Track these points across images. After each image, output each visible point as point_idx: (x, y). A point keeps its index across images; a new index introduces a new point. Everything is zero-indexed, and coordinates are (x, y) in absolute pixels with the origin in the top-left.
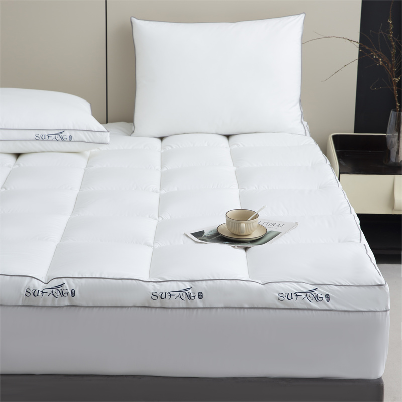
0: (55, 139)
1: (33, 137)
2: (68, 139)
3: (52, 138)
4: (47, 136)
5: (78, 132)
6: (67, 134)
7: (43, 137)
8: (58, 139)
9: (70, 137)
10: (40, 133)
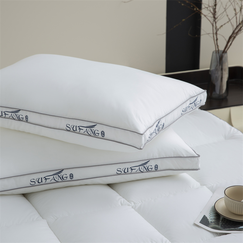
0: (139, 171)
2: (154, 169)
3: (136, 170)
4: (129, 170)
5: (165, 160)
6: (152, 164)
7: (126, 171)
8: (142, 170)
9: (156, 167)
10: (122, 167)
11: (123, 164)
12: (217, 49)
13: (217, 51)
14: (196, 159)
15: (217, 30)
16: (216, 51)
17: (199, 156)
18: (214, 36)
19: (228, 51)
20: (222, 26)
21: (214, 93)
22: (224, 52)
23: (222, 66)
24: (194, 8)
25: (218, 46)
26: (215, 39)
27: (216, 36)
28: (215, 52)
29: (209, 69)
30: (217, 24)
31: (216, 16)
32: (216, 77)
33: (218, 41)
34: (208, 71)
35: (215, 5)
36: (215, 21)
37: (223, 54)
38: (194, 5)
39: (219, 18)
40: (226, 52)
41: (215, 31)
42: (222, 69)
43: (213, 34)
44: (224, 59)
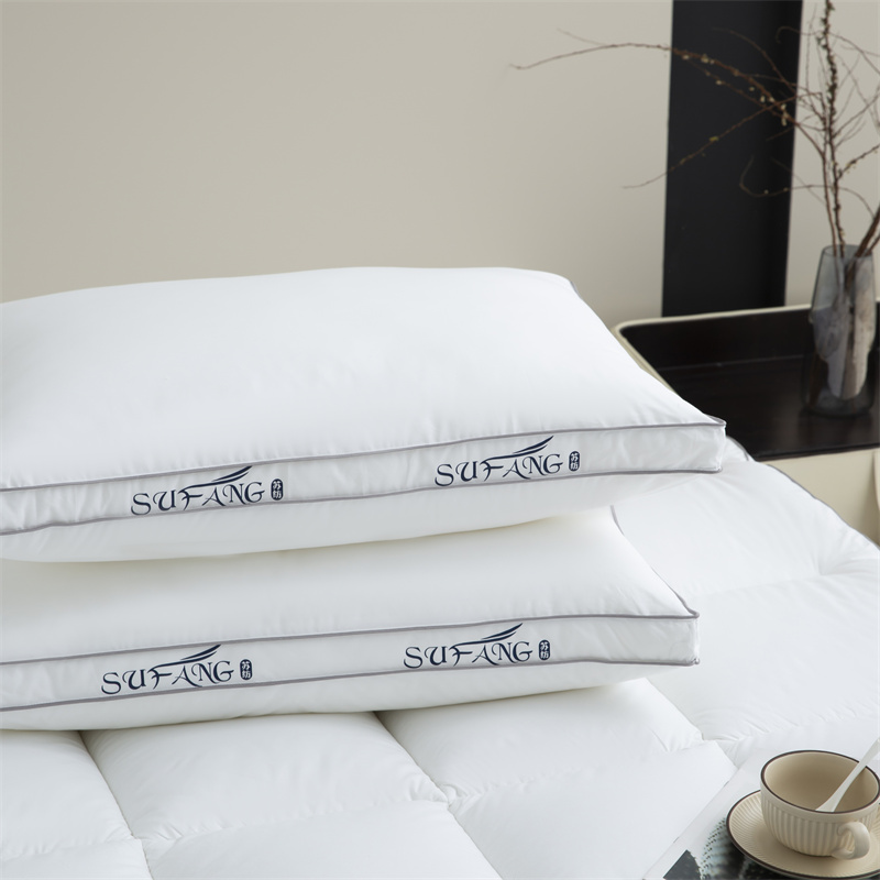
0: (482, 661)
1: (398, 659)
2: (535, 656)
3: (472, 657)
4: (450, 654)
5: (574, 623)
6: (529, 637)
7: (438, 657)
8: (494, 658)
10: (426, 642)
11: (429, 634)
12: (838, 242)
13: (839, 249)
14: (683, 625)
15: (838, 175)
16: (834, 245)
17: (695, 615)
18: (827, 197)
19: (875, 251)
20: (854, 162)
21: (823, 394)
22: (864, 250)
23: (853, 299)
24: (758, 94)
25: (839, 229)
26: (832, 205)
27: (836, 195)
28: (830, 251)
29: (807, 306)
30: (837, 154)
31: (836, 127)
32: (832, 335)
33: (842, 213)
34: (804, 314)
35: (833, 89)
36: (831, 143)
37: (859, 260)
38: (759, 86)
39: (844, 132)
40: (870, 253)
41: (831, 179)
42: (852, 311)
43: (826, 187)
44: (859, 275)
